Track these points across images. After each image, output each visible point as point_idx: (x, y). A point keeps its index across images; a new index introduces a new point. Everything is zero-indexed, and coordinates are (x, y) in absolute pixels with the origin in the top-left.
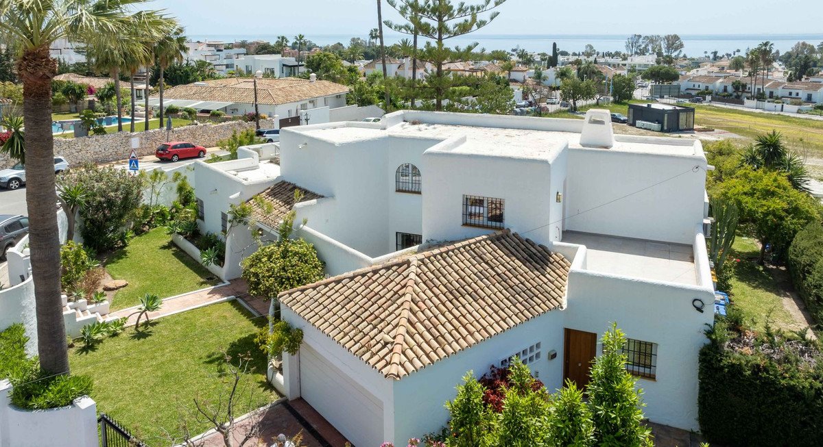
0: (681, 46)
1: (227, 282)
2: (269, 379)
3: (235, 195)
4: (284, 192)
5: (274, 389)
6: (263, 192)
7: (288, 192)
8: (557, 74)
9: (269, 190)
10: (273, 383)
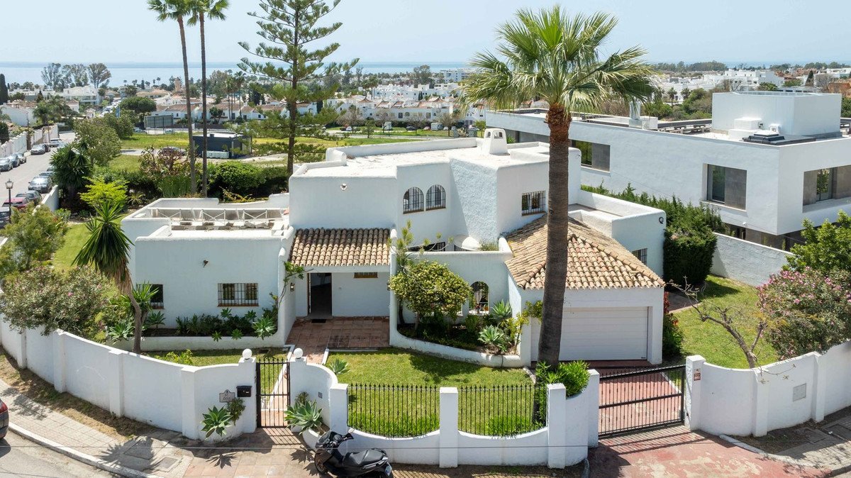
0: (108, 75)
1: (289, 346)
2: (496, 365)
3: (282, 252)
4: (321, 237)
5: (510, 368)
6: (294, 244)
7: (327, 236)
8: (35, 112)
9: (297, 241)
10: (505, 365)
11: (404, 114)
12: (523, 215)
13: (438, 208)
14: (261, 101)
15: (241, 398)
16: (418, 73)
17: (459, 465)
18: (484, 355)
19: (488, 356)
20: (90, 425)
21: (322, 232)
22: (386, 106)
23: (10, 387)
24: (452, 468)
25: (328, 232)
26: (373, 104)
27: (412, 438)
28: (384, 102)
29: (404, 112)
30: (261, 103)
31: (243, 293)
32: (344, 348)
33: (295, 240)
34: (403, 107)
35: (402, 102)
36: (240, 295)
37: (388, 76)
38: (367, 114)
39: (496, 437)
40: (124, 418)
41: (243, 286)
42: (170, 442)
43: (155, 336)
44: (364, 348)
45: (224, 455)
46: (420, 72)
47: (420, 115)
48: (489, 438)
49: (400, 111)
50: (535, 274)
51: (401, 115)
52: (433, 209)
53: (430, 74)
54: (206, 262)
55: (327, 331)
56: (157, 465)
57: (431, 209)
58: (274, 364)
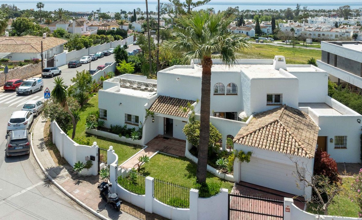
1: (145, 146)
2: (222, 178)
3: (146, 105)
4: (167, 101)
5: (227, 181)
6: (155, 102)
7: (169, 100)
8: (142, 26)
9: (157, 101)
10: (226, 179)
11: (321, 35)
12: (267, 105)
13: (233, 94)
14: (242, 24)
15: (92, 161)
16: (341, 10)
17: (153, 213)
18: (217, 171)
19: (219, 172)
20: (53, 157)
21: (169, 98)
22: (311, 30)
23: (43, 138)
24: (150, 213)
25: (171, 99)
26: (303, 29)
27: (137, 195)
28: (310, 27)
29: (321, 33)
30: (242, 25)
31: (135, 119)
32: (166, 152)
33: (156, 100)
34: (321, 30)
35: (321, 28)
36: (133, 120)
37: (324, 11)
38: (299, 33)
39: (169, 206)
40: (63, 158)
41: (135, 117)
42: (68, 171)
43: (101, 130)
44: (173, 154)
45: (80, 180)
46: (343, 9)
47: (331, 36)
48: (166, 205)
49: (319, 33)
50: (244, 137)
51: (319, 35)
52: (230, 94)
53: (350, 11)
54: (121, 103)
55: (167, 143)
56: (58, 177)
57: (229, 94)
58: (104, 150)
